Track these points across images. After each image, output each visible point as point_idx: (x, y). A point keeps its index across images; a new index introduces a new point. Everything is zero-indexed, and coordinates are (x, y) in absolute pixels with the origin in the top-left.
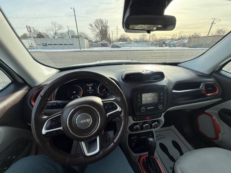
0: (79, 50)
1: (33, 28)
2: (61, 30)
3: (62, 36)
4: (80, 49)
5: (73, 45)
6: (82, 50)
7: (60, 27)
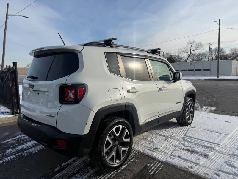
0: (216, 78)
1: (163, 53)
2: (199, 50)
3: (200, 58)
4: (218, 77)
5: (209, 70)
6: (220, 78)
7: (199, 46)
